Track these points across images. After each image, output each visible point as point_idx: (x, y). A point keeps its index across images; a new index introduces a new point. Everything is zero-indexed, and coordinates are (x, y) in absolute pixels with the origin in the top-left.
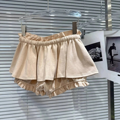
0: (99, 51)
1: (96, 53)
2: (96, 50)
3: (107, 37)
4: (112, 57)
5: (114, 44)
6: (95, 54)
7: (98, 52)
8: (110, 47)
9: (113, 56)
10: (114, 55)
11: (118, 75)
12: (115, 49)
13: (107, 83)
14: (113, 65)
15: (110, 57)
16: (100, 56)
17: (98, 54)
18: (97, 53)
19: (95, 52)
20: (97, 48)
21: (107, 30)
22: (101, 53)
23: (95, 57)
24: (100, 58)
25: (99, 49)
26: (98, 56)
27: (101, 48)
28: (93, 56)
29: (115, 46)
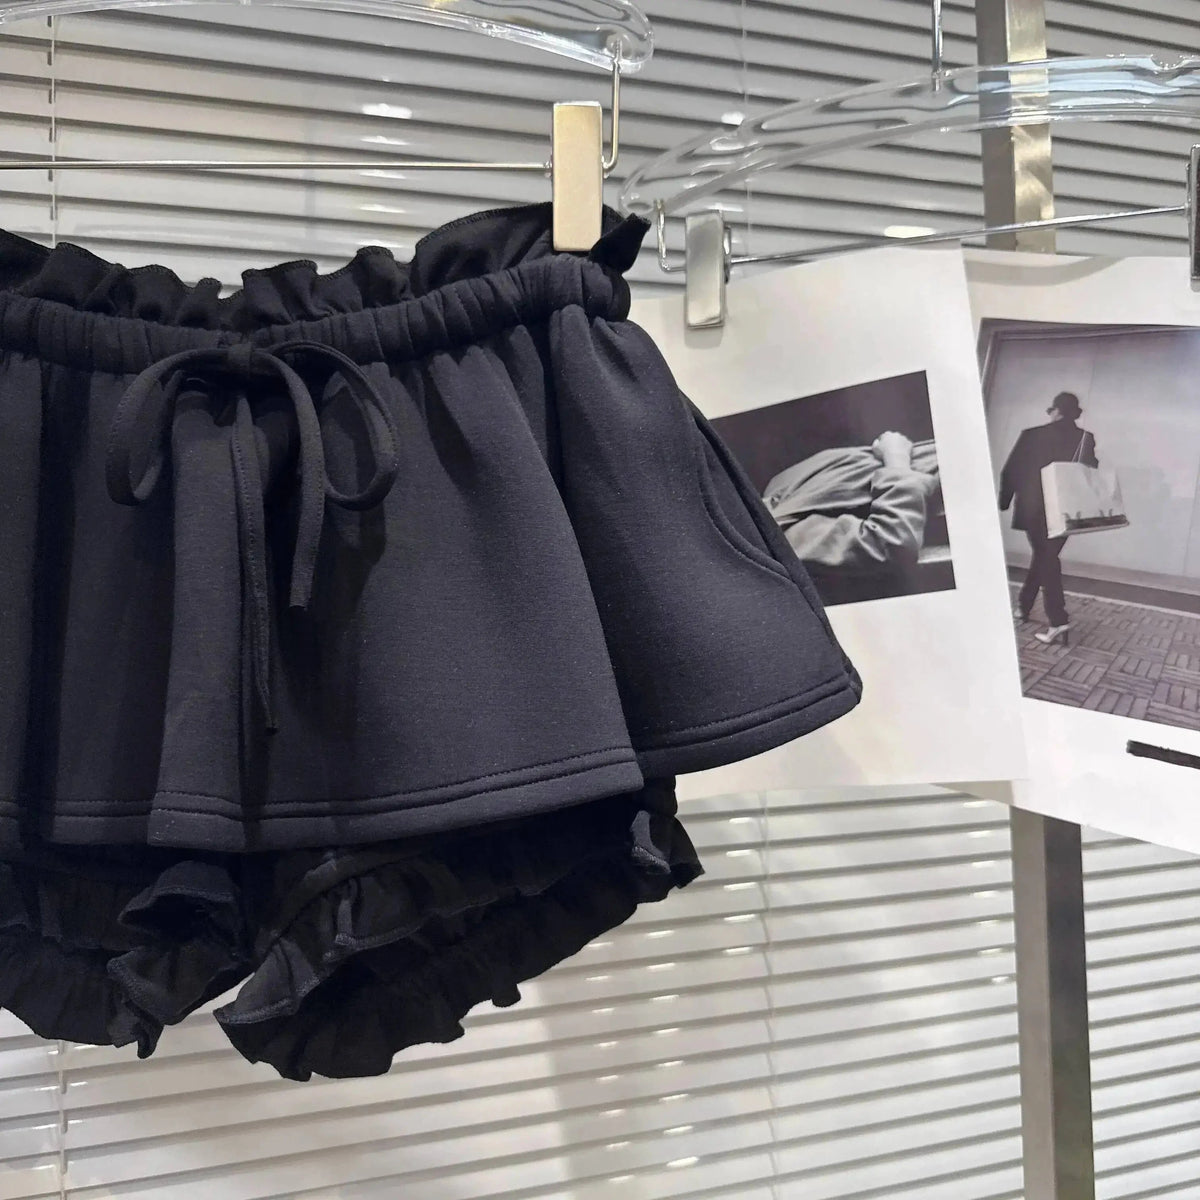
0: (916, 480)
1: (877, 493)
2: (871, 461)
3: (985, 323)
4: (1046, 549)
5: (1068, 405)
6: (862, 512)
7: (900, 492)
9: (1061, 541)
10: (1079, 525)
11: (1138, 749)
12: (1091, 461)
13: (1003, 839)
14: (1064, 640)
16: (918, 535)
17: (904, 514)
18: (882, 502)
19: (867, 488)
20: (893, 443)
21: (995, 242)
22: (932, 504)
23: (864, 540)
24: (920, 552)
25: (913, 458)
26: (903, 535)
27: (933, 437)
28: (834, 532)
29: (1080, 423)
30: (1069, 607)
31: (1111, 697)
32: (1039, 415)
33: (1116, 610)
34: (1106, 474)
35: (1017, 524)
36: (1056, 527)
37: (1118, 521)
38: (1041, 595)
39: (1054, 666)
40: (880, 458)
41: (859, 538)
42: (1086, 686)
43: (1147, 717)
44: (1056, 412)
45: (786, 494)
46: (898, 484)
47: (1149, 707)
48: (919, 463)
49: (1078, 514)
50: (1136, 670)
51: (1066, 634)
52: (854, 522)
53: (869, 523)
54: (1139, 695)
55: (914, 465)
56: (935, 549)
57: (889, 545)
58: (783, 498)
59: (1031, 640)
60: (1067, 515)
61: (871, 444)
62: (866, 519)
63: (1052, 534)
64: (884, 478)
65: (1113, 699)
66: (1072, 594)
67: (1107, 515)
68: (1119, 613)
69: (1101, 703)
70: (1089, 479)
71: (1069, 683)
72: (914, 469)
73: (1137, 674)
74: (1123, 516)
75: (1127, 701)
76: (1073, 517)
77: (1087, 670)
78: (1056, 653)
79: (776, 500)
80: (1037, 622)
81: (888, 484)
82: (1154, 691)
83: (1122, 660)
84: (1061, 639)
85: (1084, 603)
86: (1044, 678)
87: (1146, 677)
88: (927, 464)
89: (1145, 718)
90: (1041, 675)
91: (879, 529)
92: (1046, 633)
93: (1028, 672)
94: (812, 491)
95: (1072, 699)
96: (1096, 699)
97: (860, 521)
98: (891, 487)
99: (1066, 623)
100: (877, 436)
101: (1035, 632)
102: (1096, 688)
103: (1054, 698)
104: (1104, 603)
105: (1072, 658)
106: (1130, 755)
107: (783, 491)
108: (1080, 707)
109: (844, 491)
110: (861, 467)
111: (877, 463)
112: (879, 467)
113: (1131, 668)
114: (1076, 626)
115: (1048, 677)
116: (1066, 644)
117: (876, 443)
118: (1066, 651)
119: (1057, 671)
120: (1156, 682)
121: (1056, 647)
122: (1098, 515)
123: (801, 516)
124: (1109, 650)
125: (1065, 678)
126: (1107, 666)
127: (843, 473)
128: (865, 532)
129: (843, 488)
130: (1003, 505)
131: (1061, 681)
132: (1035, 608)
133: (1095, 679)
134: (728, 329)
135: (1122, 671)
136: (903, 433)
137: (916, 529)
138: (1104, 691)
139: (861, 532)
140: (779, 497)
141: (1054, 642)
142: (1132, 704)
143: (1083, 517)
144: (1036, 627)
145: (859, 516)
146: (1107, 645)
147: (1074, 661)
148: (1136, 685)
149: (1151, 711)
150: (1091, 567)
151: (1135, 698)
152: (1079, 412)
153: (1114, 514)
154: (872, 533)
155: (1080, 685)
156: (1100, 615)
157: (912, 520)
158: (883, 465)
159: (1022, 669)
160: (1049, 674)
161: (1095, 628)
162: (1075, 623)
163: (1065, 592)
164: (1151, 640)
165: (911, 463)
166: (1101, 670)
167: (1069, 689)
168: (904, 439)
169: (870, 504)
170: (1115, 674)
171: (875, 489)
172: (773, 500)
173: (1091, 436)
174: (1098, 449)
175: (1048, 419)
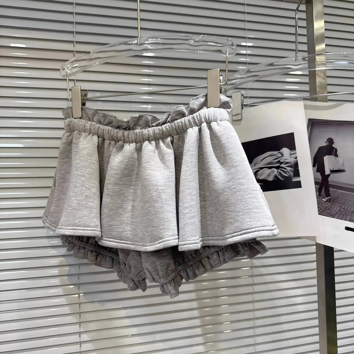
0: (292, 160)
2: (280, 155)
3: (309, 120)
4: (325, 178)
5: (330, 141)
6: (277, 168)
7: (287, 163)
9: (329, 175)
12: (336, 155)
14: (329, 201)
16: (292, 174)
19: (279, 162)
20: (285, 151)
23: (278, 175)
24: (293, 178)
25: (291, 154)
26: (288, 174)
27: (296, 149)
28: (270, 172)
29: (333, 146)
30: (330, 192)
32: (323, 143)
33: (342, 193)
34: (340, 159)
35: (318, 171)
36: (327, 172)
37: (343, 171)
38: (323, 189)
39: (327, 207)
40: (282, 154)
41: (277, 174)
42: (334, 212)
44: (327, 143)
45: (258, 163)
46: (287, 161)
47: (350, 218)
48: (292, 156)
49: (333, 169)
50: (347, 209)
51: (330, 199)
52: (276, 170)
53: (279, 171)
54: (348, 215)
55: (291, 156)
56: (296, 178)
57: (284, 176)
58: (257, 163)
59: (321, 200)
60: (330, 169)
61: (280, 151)
62: (278, 169)
63: (326, 174)
64: (283, 159)
65: (341, 216)
66: (331, 189)
67: (340, 169)
68: (343, 194)
69: (338, 217)
70: (336, 160)
71: (331, 211)
72: (291, 157)
73: (348, 210)
74: (344, 170)
75: (345, 217)
76: (332, 170)
77: (335, 208)
78: (327, 204)
79: (255, 164)
80: (322, 196)
81: (284, 161)
82: (352, 214)
83: (344, 206)
84: (328, 200)
85: (334, 191)
86: (324, 210)
87: (350, 210)
88: (294, 156)
89: (350, 221)
90: (324, 209)
91: (282, 172)
92: (325, 199)
93: (320, 209)
94: (265, 162)
95: (331, 216)
96: (337, 216)
97: (277, 170)
98: (285, 162)
99: (330, 196)
100: (281, 149)
101: (322, 199)
102: (337, 213)
103: (327, 215)
104: (339, 192)
105: (331, 205)
106: (346, 230)
107: (257, 162)
108: (333, 218)
109: (273, 162)
110: (277, 156)
111: (281, 155)
112: (282, 156)
113: (346, 208)
114: (333, 197)
115: (325, 210)
116: (330, 202)
117: (281, 150)
118: (330, 203)
119: (327, 208)
120: (352, 212)
121: (327, 203)
122: (338, 169)
123: (262, 168)
124: (340, 204)
125: (330, 210)
126: (340, 207)
127: (272, 158)
128: (278, 173)
129: (273, 161)
130: (314, 166)
131: (328, 211)
132: (322, 192)
133: (337, 211)
134: (243, 121)
135: (344, 209)
136: (288, 148)
137: (291, 172)
138: (339, 214)
139: (277, 173)
140: (256, 163)
141: (327, 201)
142: (346, 217)
143: (334, 169)
144: (323, 197)
145: (277, 169)
146: (340, 202)
147: (332, 206)
148: (347, 212)
149: (351, 219)
150: (336, 182)
151: (347, 216)
152: (333, 143)
153: (342, 169)
154: (280, 173)
155: (333, 212)
156: (338, 194)
157: (290, 170)
158: (283, 156)
159: (318, 208)
160: (325, 209)
161: (337, 198)
162: (332, 196)
163: (330, 189)
164: (351, 201)
165: (290, 156)
166: (338, 209)
167: (330, 213)
168: (288, 149)
169: (279, 166)
170: (342, 209)
171: (281, 162)
172: (254, 164)
173: (336, 149)
174: (338, 153)
175: (325, 144)
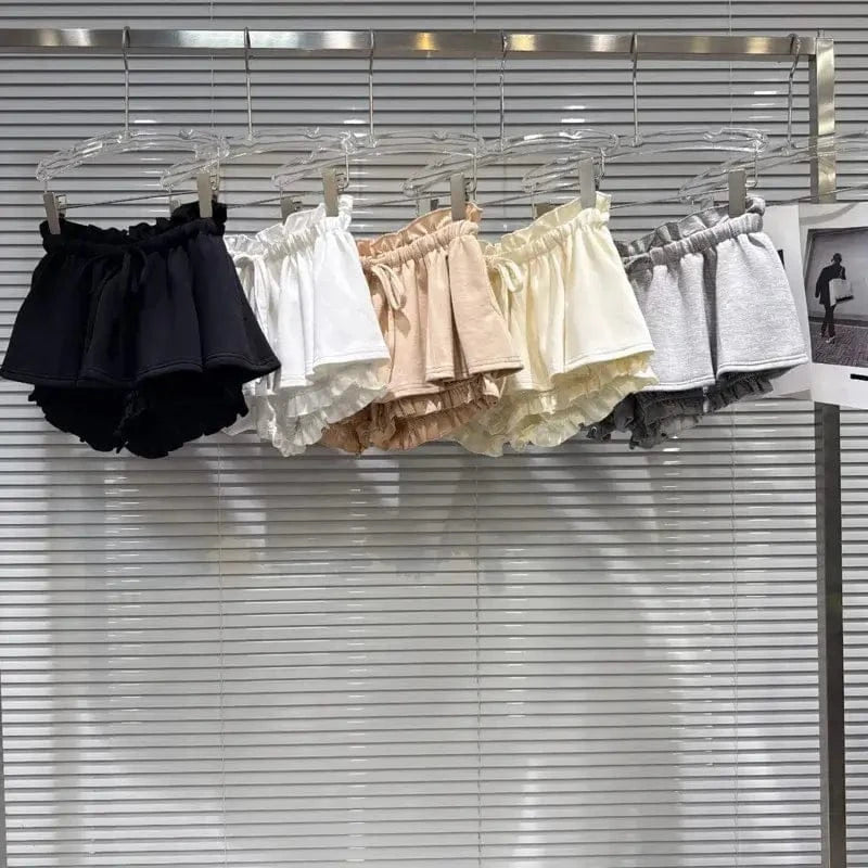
3: (810, 231)
4: (830, 309)
5: (838, 258)
8: (825, 269)
9: (834, 307)
10: (839, 301)
11: (854, 376)
12: (844, 278)
14: (833, 342)
15: (822, 309)
29: (841, 264)
31: (847, 360)
32: (828, 262)
33: (849, 329)
35: (821, 302)
36: (833, 302)
37: (850, 298)
42: (839, 357)
43: (857, 365)
44: (834, 261)
47: (857, 362)
51: (834, 339)
54: (855, 358)
63: (831, 305)
67: (848, 296)
69: (843, 362)
71: (835, 356)
73: (855, 350)
74: (852, 296)
75: (850, 361)
77: (840, 351)
82: (859, 356)
83: (850, 347)
85: (840, 328)
87: (857, 351)
92: (828, 340)
95: (835, 362)
96: (841, 361)
101: (825, 340)
102: (842, 357)
104: (845, 327)
106: (851, 379)
108: (838, 365)
113: (852, 349)
119: (831, 352)
120: (860, 353)
122: (845, 297)
124: (846, 344)
126: (845, 349)
130: (817, 296)
131: (832, 356)
133: (842, 355)
135: (850, 350)
138: (844, 358)
142: (853, 362)
143: (840, 297)
146: (845, 342)
147: (836, 349)
148: (854, 355)
150: (842, 315)
152: (840, 260)
153: (850, 296)
155: (837, 357)
156: (845, 331)
160: (829, 354)
161: (842, 336)
163: (834, 325)
164: (859, 338)
166: (844, 351)
167: (835, 359)
170: (847, 352)
173: (844, 270)
174: (846, 273)
175: (831, 264)
